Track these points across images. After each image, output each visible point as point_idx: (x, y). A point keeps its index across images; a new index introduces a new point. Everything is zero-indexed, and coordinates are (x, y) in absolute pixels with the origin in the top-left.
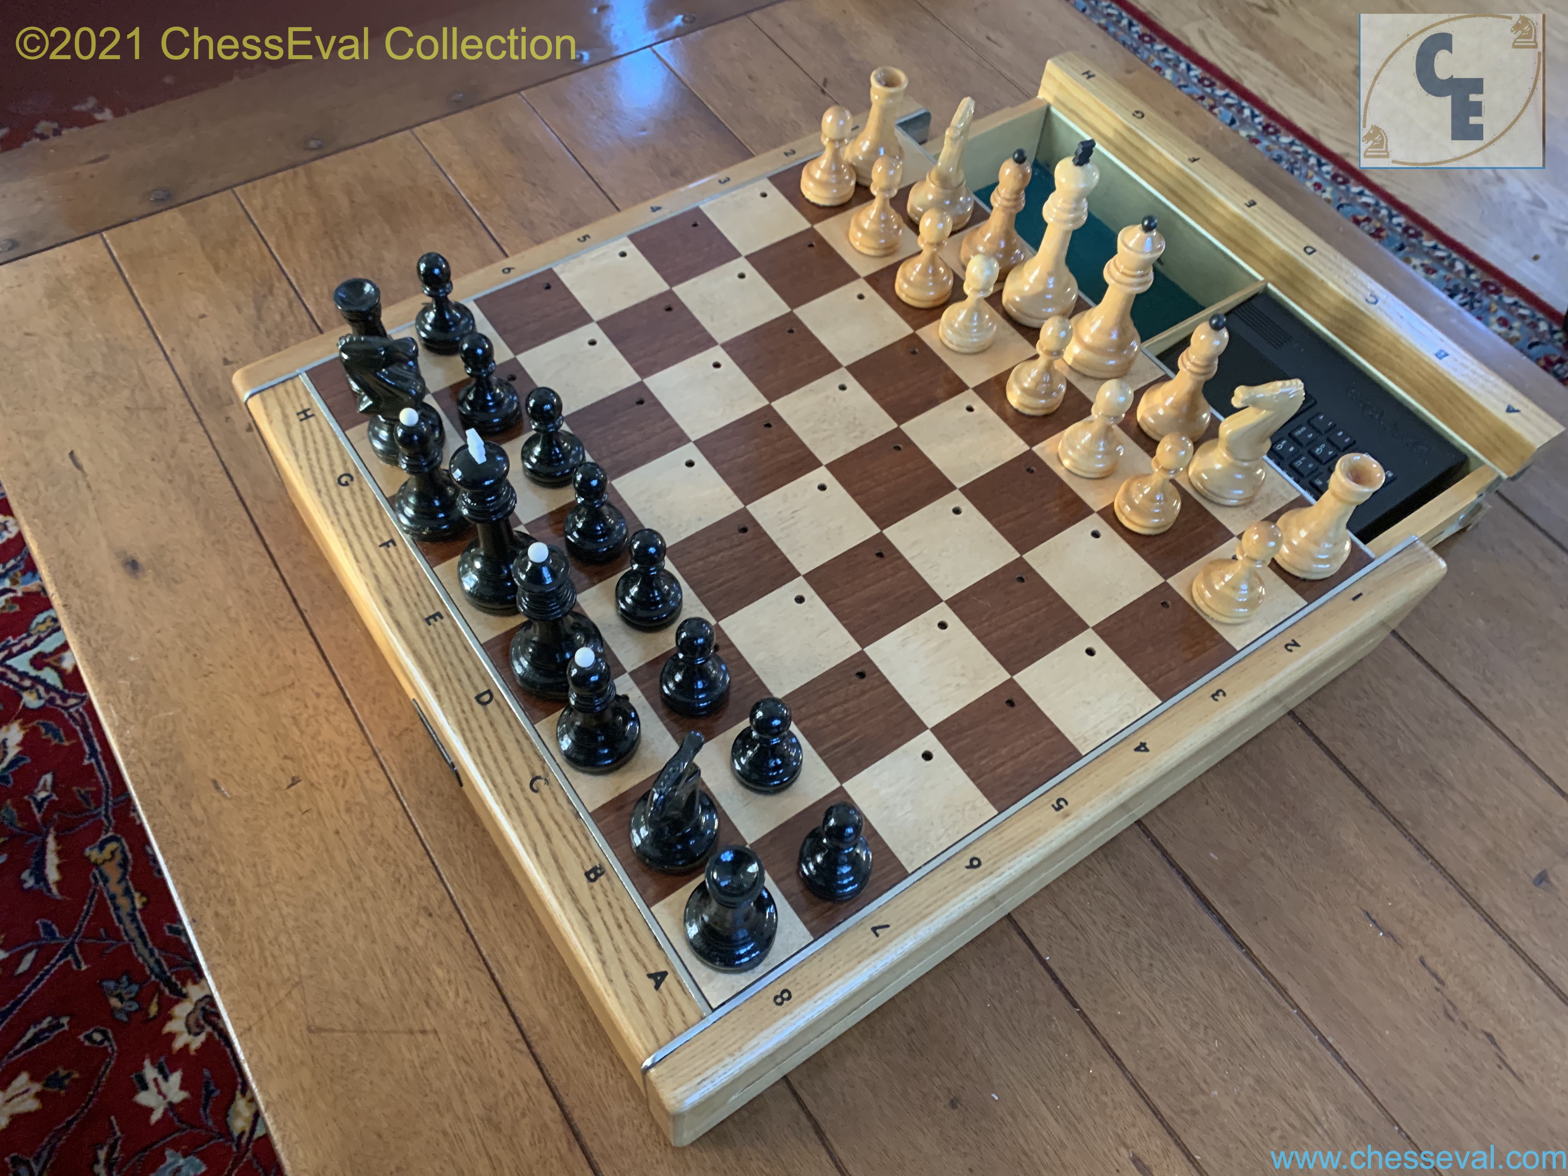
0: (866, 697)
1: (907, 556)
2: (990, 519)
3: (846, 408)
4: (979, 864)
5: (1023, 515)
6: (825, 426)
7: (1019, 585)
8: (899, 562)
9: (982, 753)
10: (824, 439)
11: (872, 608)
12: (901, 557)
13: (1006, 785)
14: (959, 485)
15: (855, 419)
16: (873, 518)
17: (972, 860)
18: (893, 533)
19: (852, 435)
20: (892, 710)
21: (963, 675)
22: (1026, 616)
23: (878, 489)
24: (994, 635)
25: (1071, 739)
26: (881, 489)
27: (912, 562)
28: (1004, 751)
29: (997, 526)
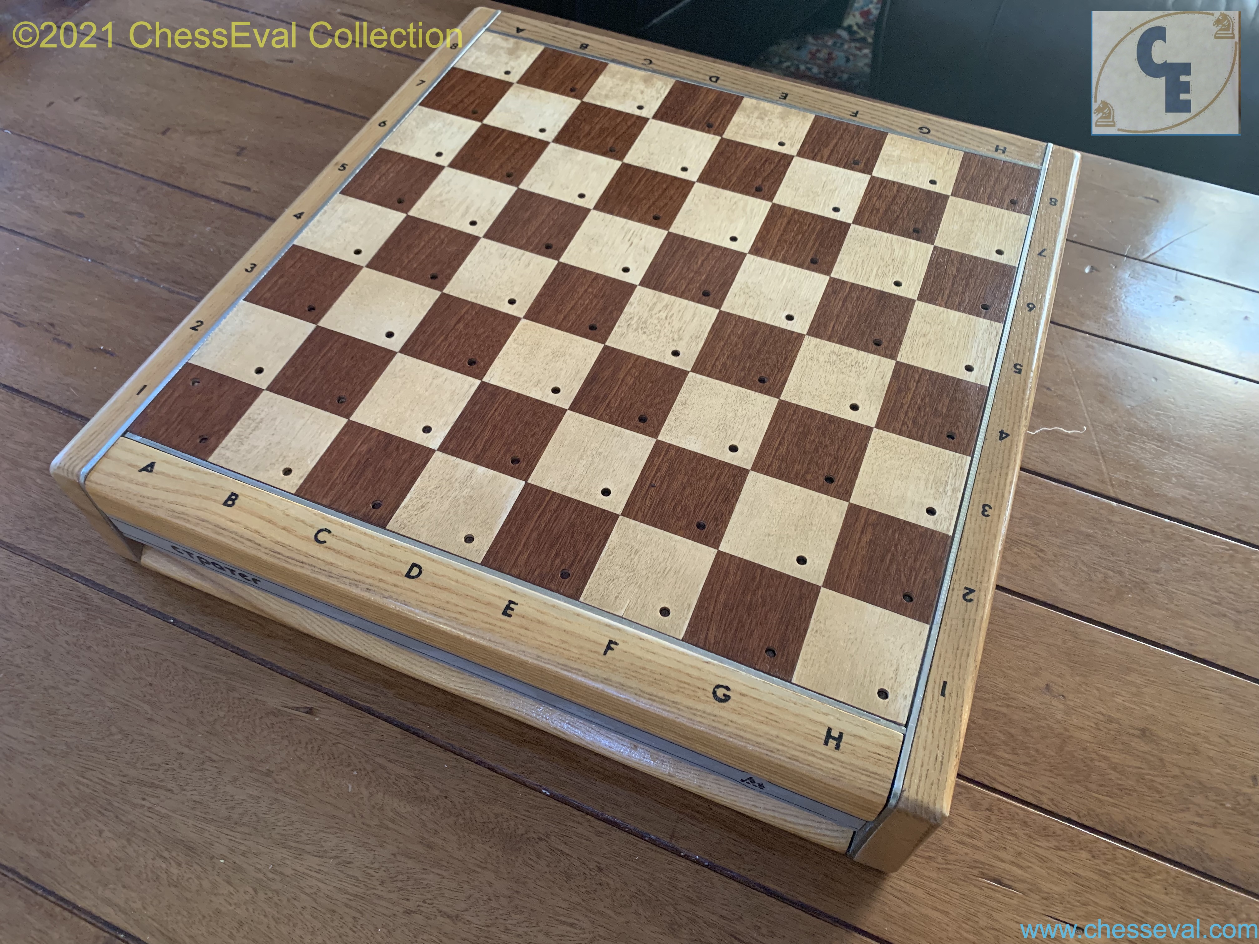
0: (497, 166)
1: (528, 254)
2: (482, 307)
3: (658, 337)
4: (380, 125)
5: (458, 323)
6: (663, 315)
7: (433, 271)
8: (531, 248)
9: (404, 170)
10: (655, 304)
11: (529, 212)
12: (532, 251)
13: (381, 162)
14: (523, 322)
15: (645, 333)
16: (573, 268)
17: (385, 125)
18: (549, 265)
19: (635, 319)
20: (477, 166)
21: (442, 202)
22: (417, 254)
23: (583, 289)
24: (433, 232)
25: (349, 198)
26: (581, 291)
27: (522, 251)
28: (391, 175)
29: (474, 305)
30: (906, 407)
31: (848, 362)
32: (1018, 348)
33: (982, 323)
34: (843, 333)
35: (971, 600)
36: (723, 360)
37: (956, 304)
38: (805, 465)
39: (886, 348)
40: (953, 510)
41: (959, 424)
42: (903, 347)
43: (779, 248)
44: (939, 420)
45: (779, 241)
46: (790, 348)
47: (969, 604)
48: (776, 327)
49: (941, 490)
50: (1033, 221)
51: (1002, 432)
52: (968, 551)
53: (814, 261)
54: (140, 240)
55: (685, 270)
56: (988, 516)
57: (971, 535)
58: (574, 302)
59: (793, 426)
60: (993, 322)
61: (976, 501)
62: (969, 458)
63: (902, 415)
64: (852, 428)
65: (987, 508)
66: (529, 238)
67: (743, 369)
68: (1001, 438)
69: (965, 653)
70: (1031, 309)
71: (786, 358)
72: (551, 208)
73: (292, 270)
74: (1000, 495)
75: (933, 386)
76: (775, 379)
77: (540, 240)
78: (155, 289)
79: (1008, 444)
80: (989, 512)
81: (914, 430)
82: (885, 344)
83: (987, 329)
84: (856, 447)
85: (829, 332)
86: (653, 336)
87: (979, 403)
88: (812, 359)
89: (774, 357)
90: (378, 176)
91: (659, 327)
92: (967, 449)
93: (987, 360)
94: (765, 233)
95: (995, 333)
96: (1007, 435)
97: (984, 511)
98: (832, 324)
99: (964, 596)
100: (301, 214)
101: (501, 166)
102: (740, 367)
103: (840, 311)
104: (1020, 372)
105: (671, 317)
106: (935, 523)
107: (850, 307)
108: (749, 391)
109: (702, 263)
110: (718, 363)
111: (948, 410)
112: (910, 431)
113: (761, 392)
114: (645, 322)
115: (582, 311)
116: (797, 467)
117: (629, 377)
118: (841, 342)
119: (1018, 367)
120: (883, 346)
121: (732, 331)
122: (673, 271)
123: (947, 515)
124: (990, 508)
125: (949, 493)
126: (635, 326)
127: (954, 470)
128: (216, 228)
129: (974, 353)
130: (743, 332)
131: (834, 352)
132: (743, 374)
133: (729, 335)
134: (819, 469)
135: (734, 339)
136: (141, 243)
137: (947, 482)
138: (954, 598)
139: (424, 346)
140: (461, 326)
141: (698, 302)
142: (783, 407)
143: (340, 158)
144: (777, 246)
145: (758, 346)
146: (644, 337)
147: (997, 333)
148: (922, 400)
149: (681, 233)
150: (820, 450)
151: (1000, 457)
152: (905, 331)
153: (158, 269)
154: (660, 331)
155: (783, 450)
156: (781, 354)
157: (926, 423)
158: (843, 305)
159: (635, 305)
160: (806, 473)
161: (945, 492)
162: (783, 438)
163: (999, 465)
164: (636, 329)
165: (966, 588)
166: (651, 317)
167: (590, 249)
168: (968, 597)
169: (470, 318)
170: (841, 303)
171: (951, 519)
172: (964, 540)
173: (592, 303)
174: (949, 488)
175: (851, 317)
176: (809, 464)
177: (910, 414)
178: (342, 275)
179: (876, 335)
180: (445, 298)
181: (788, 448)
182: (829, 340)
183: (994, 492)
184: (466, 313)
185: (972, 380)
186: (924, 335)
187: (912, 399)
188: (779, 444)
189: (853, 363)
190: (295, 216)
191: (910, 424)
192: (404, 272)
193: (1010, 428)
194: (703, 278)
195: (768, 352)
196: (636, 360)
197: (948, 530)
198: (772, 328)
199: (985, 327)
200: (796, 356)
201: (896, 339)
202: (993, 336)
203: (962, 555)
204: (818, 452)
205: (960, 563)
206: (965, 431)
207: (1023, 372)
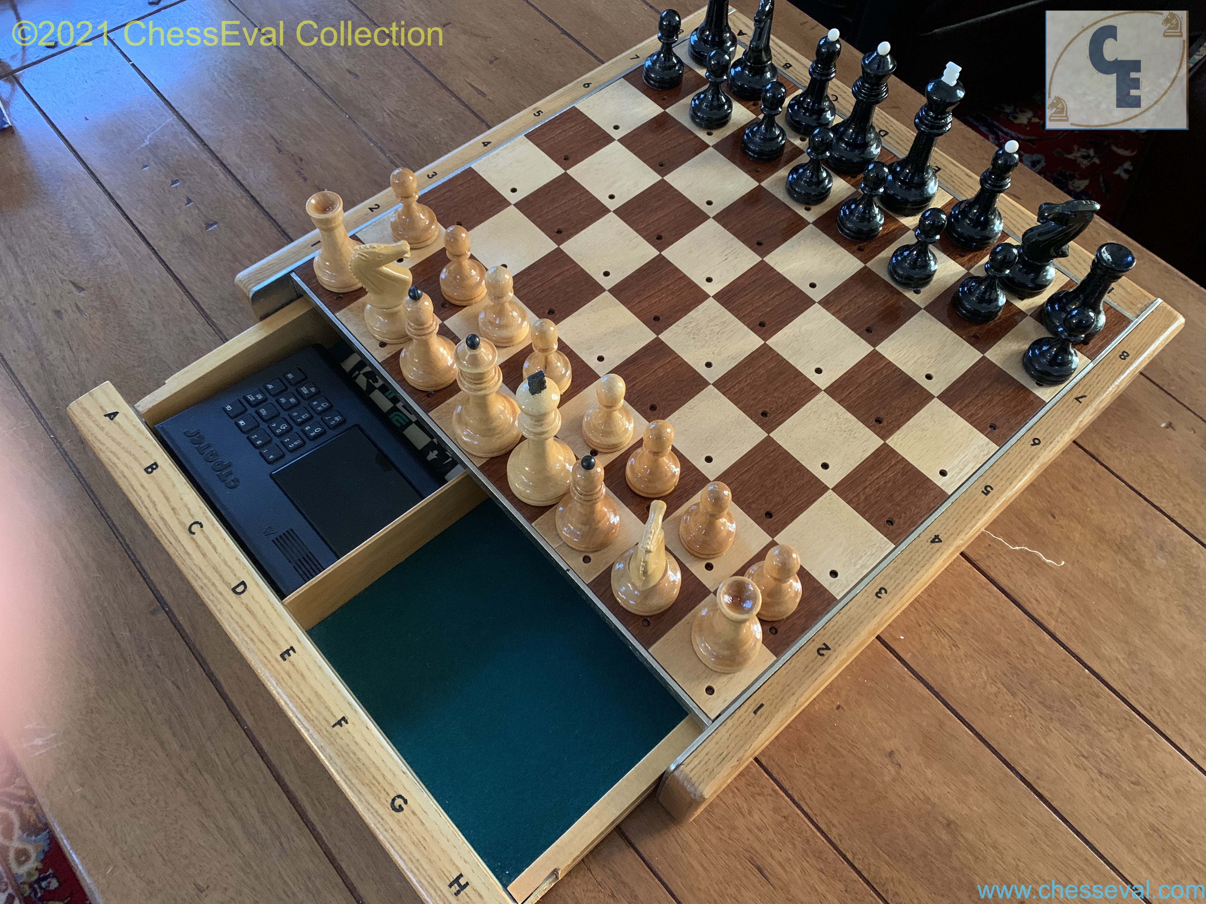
0: (656, 153)
1: (640, 238)
2: (582, 270)
3: (703, 346)
4: (584, 85)
5: (557, 276)
6: (717, 329)
7: (561, 227)
8: (645, 234)
9: (583, 132)
10: (716, 317)
11: (661, 202)
12: (644, 237)
13: (568, 119)
14: (606, 293)
15: (694, 338)
16: (669, 262)
17: (589, 86)
18: (652, 253)
19: (693, 324)
20: (641, 147)
21: (597, 170)
22: (556, 208)
23: (667, 284)
24: (577, 194)
25: (530, 142)
26: (665, 284)
27: (637, 234)
28: (571, 133)
29: (576, 265)
30: (868, 483)
31: (844, 427)
32: (998, 473)
33: (981, 439)
34: (855, 401)
35: (822, 655)
36: (743, 384)
37: (969, 414)
38: (757, 496)
39: (882, 428)
40: (853, 581)
41: (903, 515)
42: (898, 432)
43: (846, 308)
44: (889, 505)
45: (850, 301)
46: (803, 396)
47: (819, 657)
48: (802, 374)
49: (853, 561)
50: (1091, 365)
51: (937, 537)
52: (845, 617)
53: (868, 330)
54: (389, 112)
55: (757, 297)
56: (880, 597)
57: (856, 606)
58: (653, 292)
59: (766, 461)
60: (991, 442)
61: (878, 582)
62: (894, 546)
63: (860, 489)
64: (812, 482)
65: (883, 591)
66: (648, 225)
67: (755, 399)
68: (933, 541)
69: (792, 691)
70: (1035, 444)
71: (795, 404)
72: (679, 205)
73: (459, 188)
74: (901, 586)
75: (903, 475)
76: (775, 417)
77: (655, 230)
78: (382, 156)
79: (935, 549)
80: (883, 595)
81: (862, 505)
82: (884, 423)
83: (982, 446)
84: (805, 499)
85: (843, 396)
86: (698, 344)
87: (932, 505)
88: (815, 412)
89: (785, 399)
90: (560, 131)
91: (708, 338)
92: (896, 538)
93: (963, 473)
94: (843, 289)
95: (986, 452)
96: (940, 541)
97: (880, 592)
98: (851, 390)
99: (819, 650)
100: (489, 143)
101: (658, 155)
102: (753, 397)
103: (864, 382)
104: (987, 493)
105: (723, 333)
106: (831, 584)
107: (874, 382)
108: (748, 418)
109: (774, 297)
110: (737, 386)
111: (902, 500)
112: (858, 504)
113: (757, 423)
114: (699, 330)
115: (656, 302)
116: (749, 494)
117: (661, 370)
118: (849, 408)
119: (989, 489)
120: (881, 425)
121: (764, 364)
122: (747, 295)
123: (844, 582)
124: (886, 592)
125: (858, 566)
126: (689, 330)
127: (874, 550)
128: (447, 121)
129: (956, 462)
130: (772, 368)
131: (837, 414)
132: (752, 402)
133: (760, 367)
134: (765, 503)
135: (762, 371)
136: (388, 114)
137: (862, 557)
138: (810, 648)
139: (524, 285)
140: (558, 279)
141: (751, 329)
142: (768, 442)
143: (539, 105)
144: (845, 305)
145: (777, 385)
146: (692, 341)
147: (988, 453)
148: (885, 483)
149: (772, 265)
150: (776, 488)
151: (922, 556)
152: (909, 419)
153: (391, 140)
154: (707, 341)
155: (746, 477)
156: (792, 399)
157: (876, 502)
158: (870, 377)
159: (700, 312)
160: (753, 502)
161: (855, 564)
162: (753, 466)
163: (916, 562)
164: (689, 333)
165: (824, 644)
166: (707, 326)
167: (690, 252)
168: (822, 652)
169: (568, 276)
170: (869, 375)
171: (846, 587)
172: (847, 607)
173: (667, 298)
174: (860, 562)
175: (870, 390)
176: (760, 496)
177: (868, 490)
178: (493, 205)
179: (882, 414)
180: (558, 252)
181: (751, 476)
182: (839, 402)
183: (898, 581)
184: (568, 270)
185: (939, 484)
186: (923, 430)
187: (877, 478)
188: (746, 471)
189: (847, 430)
190: (484, 143)
191: (863, 498)
192: (539, 219)
193: (946, 536)
194: (768, 309)
195: (783, 393)
196: (675, 358)
197: (838, 594)
198: (798, 374)
199: (981, 443)
200: (803, 405)
201: (896, 424)
202: (983, 454)
203: (838, 618)
204: (773, 489)
205: (832, 623)
206: (905, 523)
207: (989, 495)
